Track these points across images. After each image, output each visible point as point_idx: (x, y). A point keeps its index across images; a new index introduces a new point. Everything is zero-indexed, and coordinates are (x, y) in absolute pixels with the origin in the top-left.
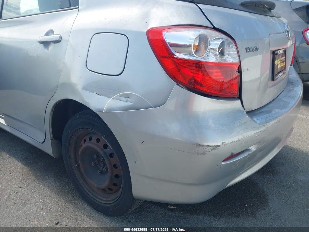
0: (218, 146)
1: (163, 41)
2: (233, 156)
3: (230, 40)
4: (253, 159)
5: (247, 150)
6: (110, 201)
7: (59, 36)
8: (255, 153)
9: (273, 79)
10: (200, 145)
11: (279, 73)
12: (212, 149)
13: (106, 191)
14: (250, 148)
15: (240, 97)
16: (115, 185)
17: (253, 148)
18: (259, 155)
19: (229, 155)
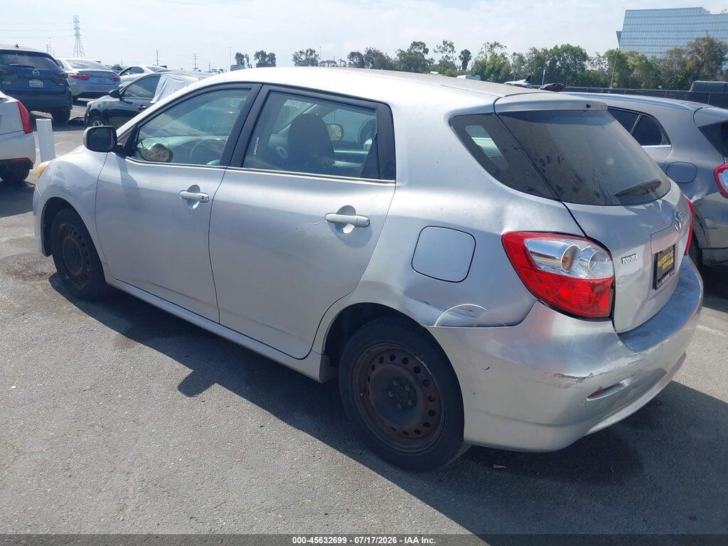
0: (584, 378)
1: (525, 250)
2: (601, 391)
3: (603, 251)
4: (625, 397)
5: (618, 385)
6: (417, 449)
7: (367, 219)
8: (628, 389)
9: (655, 287)
10: (563, 376)
11: (664, 275)
12: (577, 382)
13: (408, 434)
14: (622, 382)
15: (611, 317)
16: (426, 425)
17: (626, 383)
18: (633, 392)
19: (596, 389)
